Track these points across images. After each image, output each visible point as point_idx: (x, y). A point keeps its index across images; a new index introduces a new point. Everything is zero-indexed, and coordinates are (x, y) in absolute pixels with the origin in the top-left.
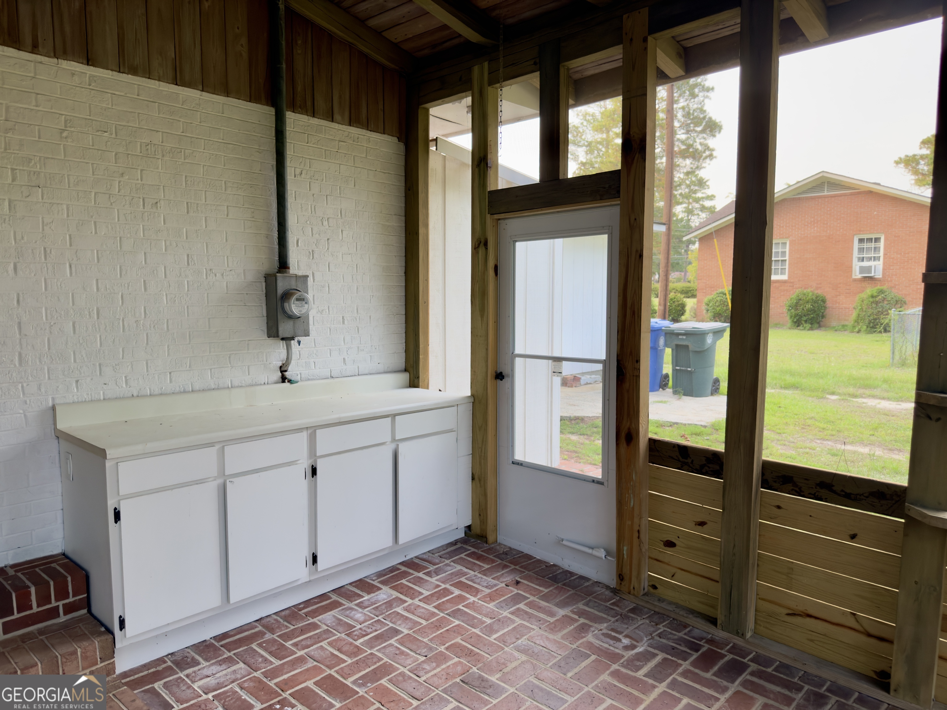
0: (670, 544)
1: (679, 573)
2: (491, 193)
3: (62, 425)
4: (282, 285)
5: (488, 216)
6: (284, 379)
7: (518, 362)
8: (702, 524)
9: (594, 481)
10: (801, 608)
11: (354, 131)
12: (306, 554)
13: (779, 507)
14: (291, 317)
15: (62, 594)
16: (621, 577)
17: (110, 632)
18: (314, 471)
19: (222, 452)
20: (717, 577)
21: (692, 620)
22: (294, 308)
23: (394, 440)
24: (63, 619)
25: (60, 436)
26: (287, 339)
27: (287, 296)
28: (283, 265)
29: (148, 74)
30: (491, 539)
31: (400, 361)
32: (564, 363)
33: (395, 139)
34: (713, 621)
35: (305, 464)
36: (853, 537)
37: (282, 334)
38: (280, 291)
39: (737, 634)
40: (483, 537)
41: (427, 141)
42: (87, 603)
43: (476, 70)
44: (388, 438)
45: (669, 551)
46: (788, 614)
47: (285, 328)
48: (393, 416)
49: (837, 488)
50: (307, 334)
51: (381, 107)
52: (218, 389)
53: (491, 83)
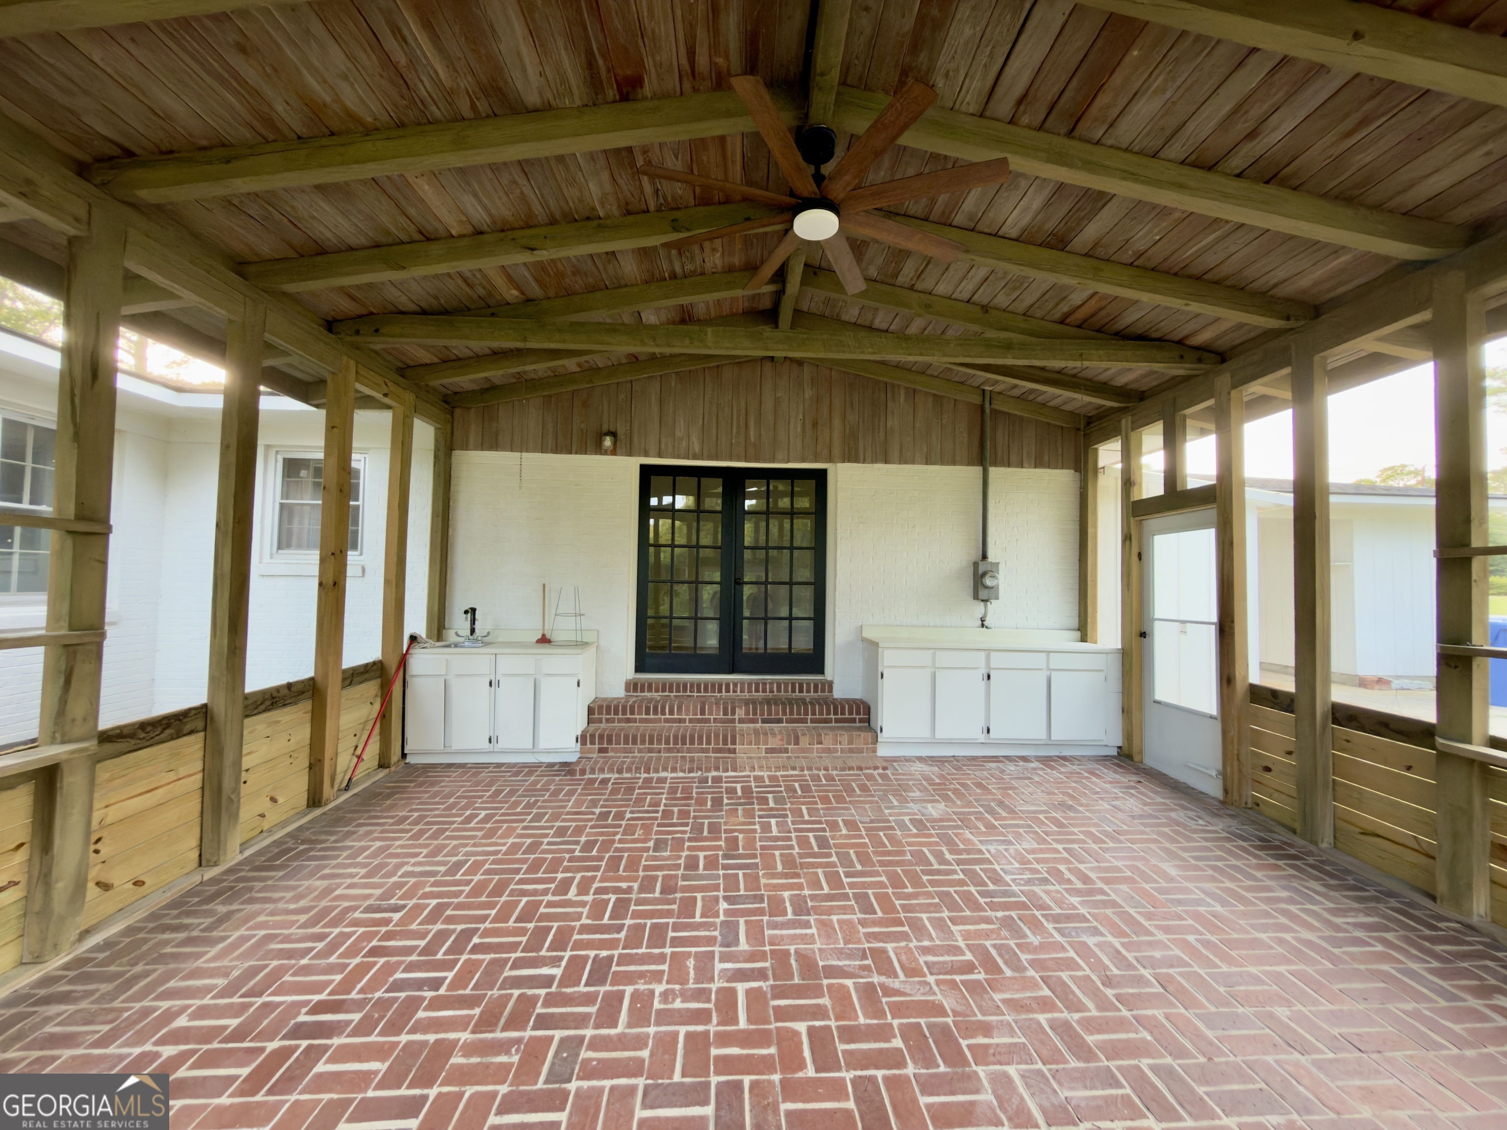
0: (1268, 769)
1: (1276, 794)
2: (1134, 503)
3: (865, 635)
4: (981, 570)
5: (1132, 519)
6: (983, 626)
7: (1157, 623)
8: (1289, 753)
9: (1211, 717)
10: (1370, 828)
11: (1039, 471)
12: (982, 724)
13: (1348, 741)
14: (986, 587)
15: (858, 713)
16: (1226, 791)
17: (876, 732)
18: (989, 677)
19: (934, 655)
20: (1295, 794)
21: (1279, 829)
22: (988, 581)
23: (1048, 669)
24: (858, 725)
25: (864, 640)
26: (985, 601)
27: (984, 574)
28: (984, 557)
29: (913, 462)
30: (1137, 758)
31: (1075, 623)
32: (1188, 625)
33: (1072, 471)
34: (1294, 832)
35: (984, 671)
36: (1409, 768)
37: (981, 597)
38: (980, 571)
39: (1311, 842)
40: (1130, 757)
41: (1096, 470)
42: (868, 721)
43: (1123, 422)
44: (1044, 667)
45: (1268, 775)
46: (1362, 833)
47: (983, 594)
48: (1048, 652)
49: (1391, 726)
50: (997, 598)
51: (1060, 452)
52: (942, 627)
53: (1133, 429)
